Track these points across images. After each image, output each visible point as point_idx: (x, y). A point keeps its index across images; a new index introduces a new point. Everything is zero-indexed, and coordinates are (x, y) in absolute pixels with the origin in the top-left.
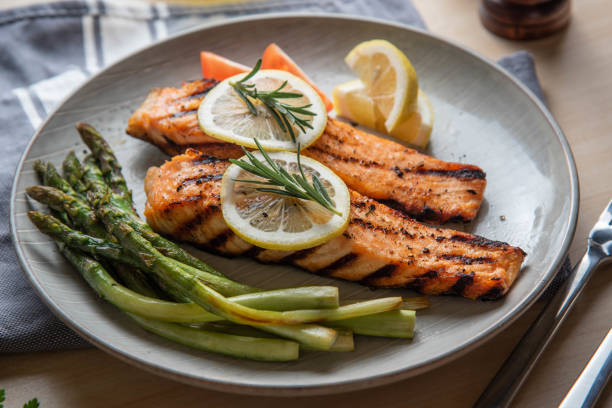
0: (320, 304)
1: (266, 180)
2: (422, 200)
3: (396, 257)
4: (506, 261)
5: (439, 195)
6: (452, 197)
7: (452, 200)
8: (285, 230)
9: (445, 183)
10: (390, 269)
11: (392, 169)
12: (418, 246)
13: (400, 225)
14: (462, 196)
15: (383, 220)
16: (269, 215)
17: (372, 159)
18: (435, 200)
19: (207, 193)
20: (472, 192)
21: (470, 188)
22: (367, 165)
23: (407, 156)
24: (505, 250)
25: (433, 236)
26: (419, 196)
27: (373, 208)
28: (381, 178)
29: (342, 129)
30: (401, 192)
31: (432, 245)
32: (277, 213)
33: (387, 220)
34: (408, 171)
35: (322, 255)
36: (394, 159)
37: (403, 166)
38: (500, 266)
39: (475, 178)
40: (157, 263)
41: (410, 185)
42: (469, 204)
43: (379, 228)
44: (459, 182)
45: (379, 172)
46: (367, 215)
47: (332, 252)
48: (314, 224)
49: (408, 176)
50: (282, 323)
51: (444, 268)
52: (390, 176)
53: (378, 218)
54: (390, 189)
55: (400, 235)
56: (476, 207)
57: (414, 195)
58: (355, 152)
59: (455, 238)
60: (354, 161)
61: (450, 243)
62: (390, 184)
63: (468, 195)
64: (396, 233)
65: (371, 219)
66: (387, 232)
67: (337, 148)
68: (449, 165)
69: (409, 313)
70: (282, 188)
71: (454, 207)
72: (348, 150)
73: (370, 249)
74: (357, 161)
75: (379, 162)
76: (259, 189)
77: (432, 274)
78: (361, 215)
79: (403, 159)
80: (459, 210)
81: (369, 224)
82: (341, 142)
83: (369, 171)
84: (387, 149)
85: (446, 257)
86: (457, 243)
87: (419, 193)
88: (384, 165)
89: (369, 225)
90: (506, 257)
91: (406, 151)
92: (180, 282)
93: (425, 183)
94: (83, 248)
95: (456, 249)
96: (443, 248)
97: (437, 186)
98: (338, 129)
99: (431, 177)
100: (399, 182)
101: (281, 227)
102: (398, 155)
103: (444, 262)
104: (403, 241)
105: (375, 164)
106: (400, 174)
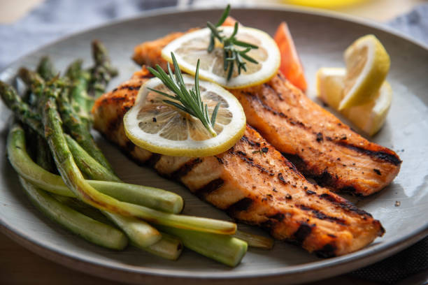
0: (159, 206)
1: (172, 94)
2: (326, 164)
3: (256, 192)
4: (359, 229)
5: (344, 166)
7: (354, 173)
9: (359, 159)
10: (247, 202)
11: (314, 133)
12: (283, 191)
13: (281, 171)
14: (366, 172)
15: (267, 162)
17: (301, 120)
18: (338, 169)
19: (130, 98)
20: (377, 172)
21: (378, 169)
22: (292, 124)
23: (338, 128)
24: (365, 219)
25: (306, 188)
26: (326, 161)
27: (266, 150)
28: (299, 136)
29: (290, 91)
30: (310, 153)
32: (165, 120)
33: (272, 163)
34: (329, 139)
35: (198, 174)
36: (323, 127)
37: (328, 134)
38: (351, 231)
39: (387, 161)
41: (323, 150)
43: (259, 167)
44: (372, 161)
45: (300, 130)
46: (254, 153)
47: (206, 173)
48: (189, 138)
49: (326, 143)
50: (115, 209)
52: (309, 137)
53: (265, 159)
54: (301, 147)
55: (275, 179)
56: (375, 186)
57: (321, 158)
58: (289, 110)
59: (324, 196)
60: (282, 116)
61: (316, 199)
62: (304, 144)
63: (373, 174)
64: (272, 176)
65: (257, 157)
66: (263, 171)
67: (273, 101)
71: (351, 178)
72: (283, 107)
73: (236, 178)
74: (286, 117)
75: (306, 125)
76: (165, 101)
77: (280, 216)
78: (248, 151)
79: (332, 130)
80: (355, 181)
81: (252, 160)
82: (281, 100)
83: (292, 128)
84: (323, 118)
85: (303, 207)
87: (327, 159)
88: (310, 128)
89: (249, 161)
90: (362, 226)
91: (340, 125)
93: (337, 152)
95: (318, 204)
96: (306, 201)
97: (348, 159)
98: (286, 89)
99: (348, 150)
100: (315, 145)
101: (160, 132)
102: (330, 125)
103: (296, 209)
104: (274, 183)
105: (301, 125)
106: (319, 139)
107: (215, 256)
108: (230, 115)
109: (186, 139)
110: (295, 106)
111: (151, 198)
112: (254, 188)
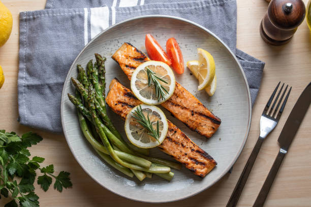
3: (175, 155)
4: (209, 165)
5: (202, 126)
6: (206, 128)
8: (141, 141)
9: (207, 122)
11: (190, 111)
12: (184, 151)
13: (182, 141)
14: (210, 128)
16: (138, 133)
17: (186, 106)
18: (200, 128)
19: (124, 112)
20: (213, 128)
21: (213, 127)
22: (182, 109)
24: (211, 161)
25: (191, 148)
27: (176, 132)
28: (185, 114)
29: (180, 91)
30: (190, 122)
31: (189, 151)
32: (141, 133)
33: (179, 137)
34: (196, 113)
36: (193, 106)
37: (195, 110)
38: (207, 167)
39: (216, 124)
41: (194, 119)
42: (210, 132)
43: (174, 141)
44: (211, 123)
45: (186, 112)
46: (172, 135)
49: (195, 115)
51: (188, 164)
52: (189, 114)
53: (176, 137)
54: (187, 120)
55: (180, 146)
57: (194, 124)
58: (181, 102)
59: (197, 151)
60: (178, 106)
61: (195, 153)
62: (187, 118)
64: (179, 144)
65: (173, 137)
66: (176, 143)
71: (205, 133)
72: (178, 100)
73: (168, 150)
74: (180, 106)
78: (170, 135)
79: (197, 107)
81: (172, 139)
82: (177, 97)
85: (191, 159)
86: (197, 154)
87: (196, 124)
88: (189, 109)
91: (199, 104)
93: (200, 120)
94: (82, 113)
95: (196, 156)
96: (192, 155)
98: (178, 91)
99: (202, 117)
100: (191, 118)
101: (140, 139)
102: (196, 105)
103: (189, 161)
104: (180, 148)
105: (186, 108)
106: (193, 115)
108: (162, 124)
109: (149, 142)
110: (182, 98)
112: (174, 153)
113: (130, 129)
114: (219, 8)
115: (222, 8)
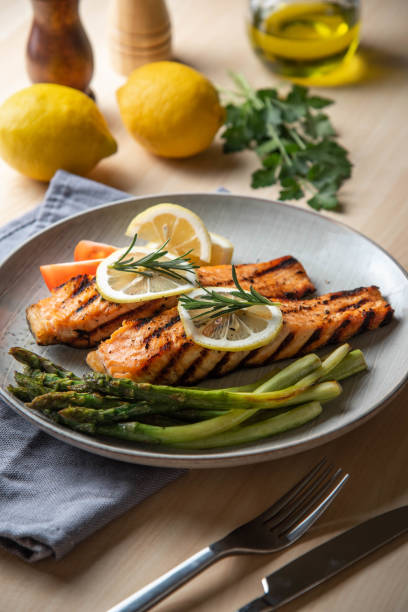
0: (312, 370)
1: (212, 308)
2: (279, 290)
3: (318, 322)
4: (374, 297)
6: (291, 281)
7: (294, 282)
8: (255, 332)
9: (280, 275)
10: (318, 333)
11: (242, 280)
12: (320, 312)
13: (295, 305)
15: (285, 306)
16: (236, 328)
17: (226, 279)
18: (285, 287)
20: (300, 273)
21: (296, 271)
24: (367, 291)
25: (319, 303)
31: (325, 308)
32: (237, 324)
33: (287, 305)
34: (252, 278)
40: (188, 396)
41: (263, 284)
42: (305, 280)
43: (289, 311)
44: (287, 270)
48: (267, 320)
50: (301, 392)
55: (304, 310)
57: (272, 289)
58: (214, 279)
61: (334, 302)
64: (301, 310)
66: (296, 311)
68: (271, 263)
69: (357, 352)
70: (227, 308)
76: (212, 317)
77: (347, 322)
85: (343, 309)
86: (338, 300)
87: (273, 287)
90: (371, 294)
92: (215, 399)
94: (116, 418)
95: (342, 303)
96: (334, 307)
97: (277, 279)
99: (268, 275)
100: (256, 286)
101: (250, 331)
106: (252, 282)
107: (356, 371)
111: (304, 368)
112: (313, 322)
113: (219, 338)
114: (70, 201)
115: (75, 196)
